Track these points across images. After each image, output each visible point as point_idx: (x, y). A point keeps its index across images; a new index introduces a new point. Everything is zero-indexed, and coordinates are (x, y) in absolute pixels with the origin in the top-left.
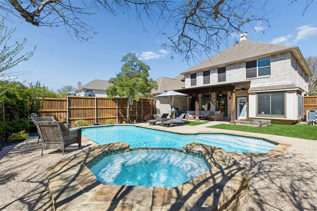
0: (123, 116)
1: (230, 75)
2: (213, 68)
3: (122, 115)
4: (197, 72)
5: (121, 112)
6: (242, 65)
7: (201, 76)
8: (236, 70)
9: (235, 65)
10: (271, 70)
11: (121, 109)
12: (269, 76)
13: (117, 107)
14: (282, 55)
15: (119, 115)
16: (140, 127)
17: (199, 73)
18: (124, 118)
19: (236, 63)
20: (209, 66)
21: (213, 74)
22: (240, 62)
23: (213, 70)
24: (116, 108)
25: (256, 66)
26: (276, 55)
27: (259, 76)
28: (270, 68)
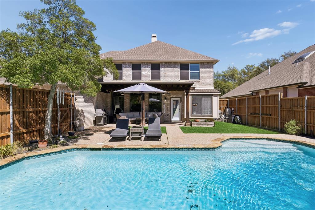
0: (24, 131)
1: (165, 73)
2: (146, 63)
3: (20, 128)
4: (123, 62)
5: (19, 121)
6: (176, 66)
7: (129, 69)
8: (171, 70)
9: (170, 64)
10: (201, 75)
11: (19, 113)
12: (199, 80)
13: (11, 110)
14: (208, 64)
15: (15, 128)
16: (103, 149)
17: (126, 65)
18: (25, 135)
19: (171, 63)
20: (141, 59)
21: (145, 69)
22: (175, 63)
23: (146, 65)
24: (8, 110)
25: (189, 70)
26: (204, 62)
27: (190, 79)
28: (199, 73)
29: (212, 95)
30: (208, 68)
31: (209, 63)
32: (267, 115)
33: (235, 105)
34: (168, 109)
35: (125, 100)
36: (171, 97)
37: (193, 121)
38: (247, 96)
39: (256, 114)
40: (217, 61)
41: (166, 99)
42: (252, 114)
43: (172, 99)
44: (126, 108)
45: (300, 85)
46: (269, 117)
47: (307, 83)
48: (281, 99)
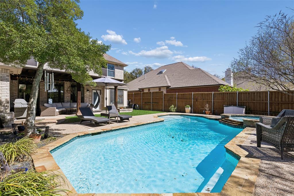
10: (115, 74)
12: (114, 77)
25: (107, 68)
26: (117, 65)
27: (108, 75)
28: (114, 72)
29: (123, 90)
30: (120, 69)
31: (121, 65)
32: (155, 103)
33: (141, 97)
34: (90, 100)
35: (41, 89)
36: (92, 90)
37: (120, 108)
38: (134, 92)
39: (148, 103)
40: (126, 65)
41: (88, 90)
42: (146, 103)
43: (93, 91)
44: (41, 99)
45: (168, 87)
46: (157, 104)
47: (171, 86)
48: (164, 94)
